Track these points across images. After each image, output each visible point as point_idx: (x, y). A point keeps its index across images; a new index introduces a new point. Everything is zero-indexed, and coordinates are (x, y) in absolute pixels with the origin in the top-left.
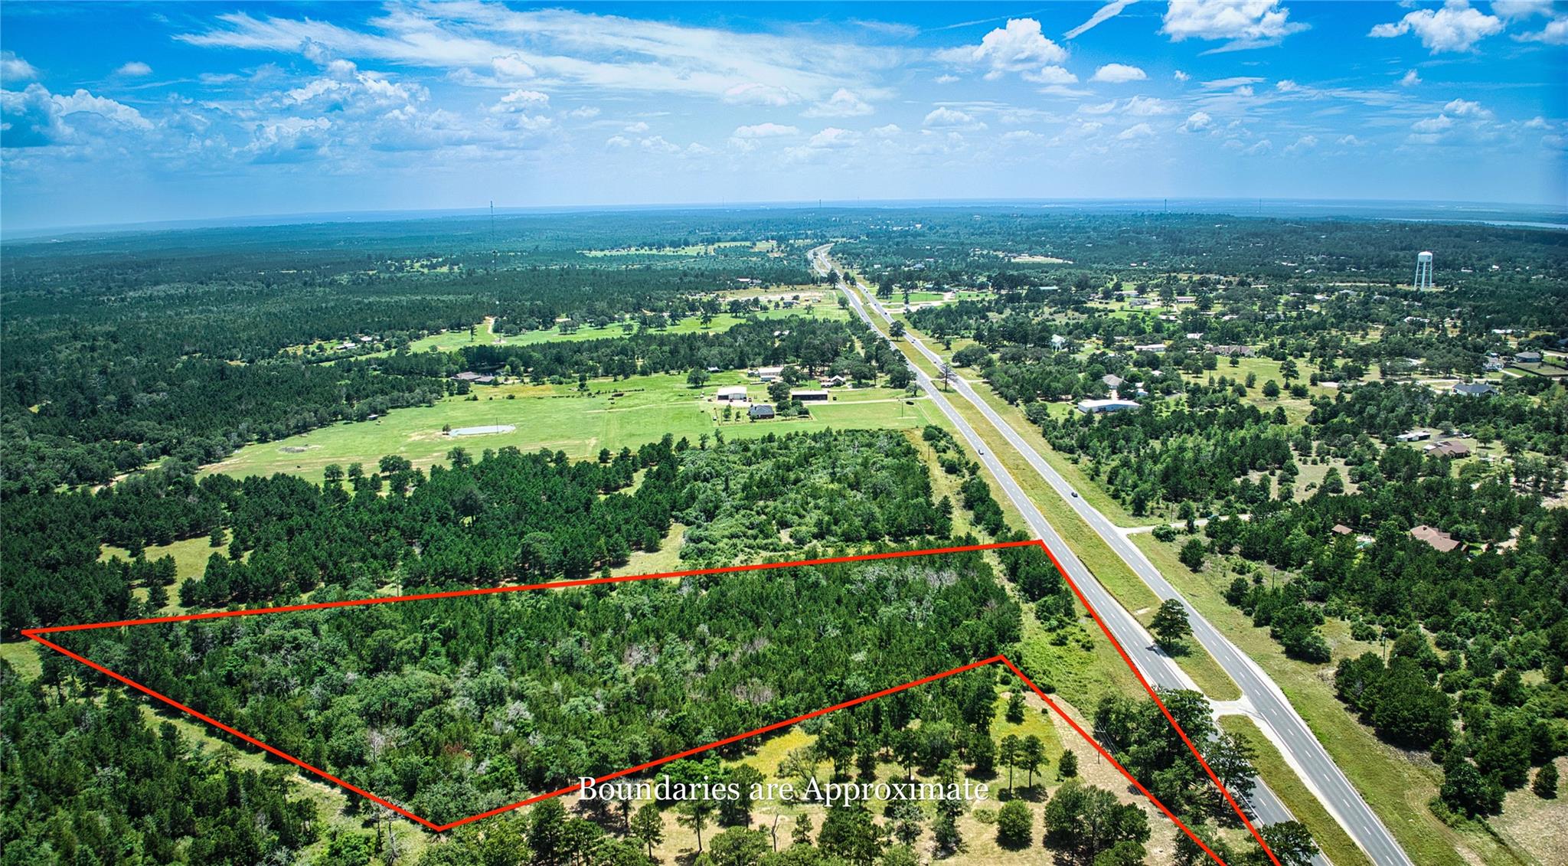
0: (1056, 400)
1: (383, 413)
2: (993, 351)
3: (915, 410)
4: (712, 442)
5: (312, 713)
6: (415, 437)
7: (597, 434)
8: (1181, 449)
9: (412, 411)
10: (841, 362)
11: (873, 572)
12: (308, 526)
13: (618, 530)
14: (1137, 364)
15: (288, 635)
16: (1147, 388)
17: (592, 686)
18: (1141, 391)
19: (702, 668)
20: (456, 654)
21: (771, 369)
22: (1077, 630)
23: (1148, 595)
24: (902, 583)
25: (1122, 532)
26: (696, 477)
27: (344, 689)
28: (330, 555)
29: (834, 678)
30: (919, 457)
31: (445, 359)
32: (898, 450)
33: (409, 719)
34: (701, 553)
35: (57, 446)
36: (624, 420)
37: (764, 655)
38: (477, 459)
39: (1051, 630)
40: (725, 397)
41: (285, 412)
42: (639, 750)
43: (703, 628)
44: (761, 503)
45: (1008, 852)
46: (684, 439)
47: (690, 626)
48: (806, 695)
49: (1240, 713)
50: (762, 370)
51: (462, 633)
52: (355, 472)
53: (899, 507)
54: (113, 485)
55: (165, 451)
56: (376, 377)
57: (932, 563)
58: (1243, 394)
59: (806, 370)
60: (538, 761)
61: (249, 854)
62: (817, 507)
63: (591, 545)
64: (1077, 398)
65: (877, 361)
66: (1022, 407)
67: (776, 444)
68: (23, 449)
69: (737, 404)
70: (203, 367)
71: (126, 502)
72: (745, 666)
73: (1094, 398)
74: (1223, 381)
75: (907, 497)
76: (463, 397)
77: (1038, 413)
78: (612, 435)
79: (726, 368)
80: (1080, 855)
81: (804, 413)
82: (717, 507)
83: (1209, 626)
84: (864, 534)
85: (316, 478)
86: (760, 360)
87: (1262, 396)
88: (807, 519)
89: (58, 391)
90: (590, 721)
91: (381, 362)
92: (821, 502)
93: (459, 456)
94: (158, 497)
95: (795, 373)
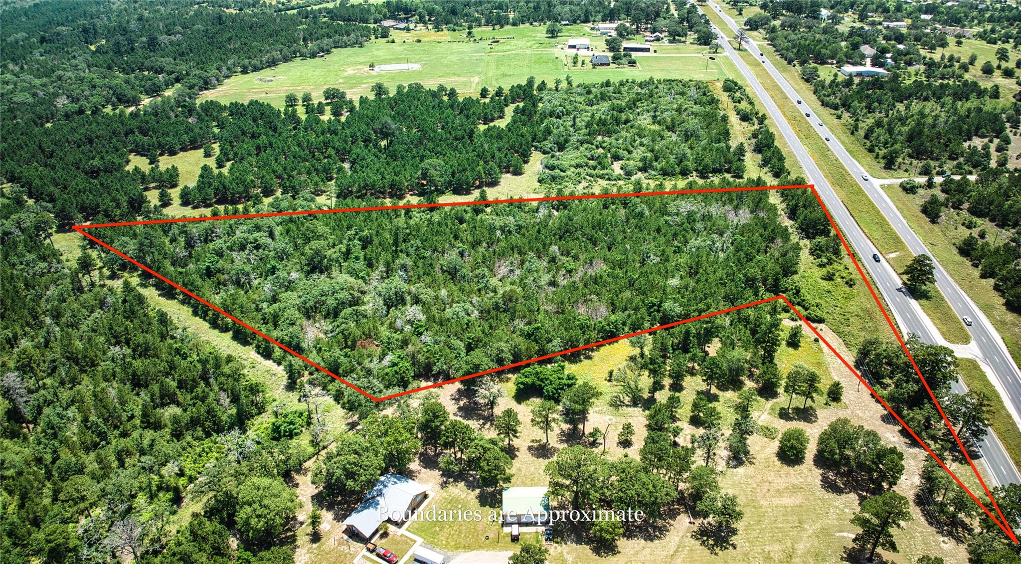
0: (823, 63)
1: (328, 52)
2: (774, 18)
3: (716, 64)
4: (564, 85)
5: (265, 305)
6: (350, 71)
7: (480, 73)
8: (922, 115)
9: (349, 50)
10: (661, 22)
11: (685, 206)
12: (271, 144)
13: (493, 157)
14: (886, 38)
15: (251, 238)
16: (894, 59)
17: (469, 294)
18: (889, 61)
19: (553, 284)
20: (370, 259)
21: (607, 25)
22: (841, 268)
23: (897, 243)
24: (707, 217)
25: (877, 183)
26: (551, 114)
27: (289, 286)
28: (285, 169)
29: (654, 300)
30: (720, 106)
31: (373, 9)
32: (705, 98)
33: (333, 314)
34: (554, 179)
35: (105, 77)
36: (499, 62)
37: (601, 277)
38: (392, 93)
39: (821, 266)
40: (574, 47)
41: (260, 51)
42: (504, 355)
43: (554, 249)
44: (599, 138)
45: (785, 467)
46: (543, 82)
47: (544, 245)
48: (632, 312)
49: (970, 357)
50: (602, 25)
51: (376, 241)
52: (307, 99)
53: (704, 149)
54: (141, 107)
55: (177, 80)
56: (325, 23)
57: (731, 201)
58: (967, 70)
59: (634, 27)
60: (428, 358)
61: (214, 423)
62: (642, 144)
63: (473, 170)
64: (840, 64)
65: (688, 22)
66: (798, 68)
67: (611, 89)
68: (82, 80)
69: (582, 52)
70: (208, 14)
71: (147, 122)
72: (585, 286)
73: (852, 64)
74: (951, 59)
75: (711, 141)
76: (385, 40)
77: (811, 74)
78: (490, 74)
79: (575, 22)
80: (842, 475)
81: (632, 63)
82: (566, 141)
83: (945, 274)
84: (678, 170)
85: (280, 105)
86: (599, 17)
87: (980, 73)
88: (634, 155)
89: (110, 33)
90: (467, 324)
91: (329, 11)
92: (645, 141)
93: (379, 90)
94: (169, 118)
95: (626, 29)
